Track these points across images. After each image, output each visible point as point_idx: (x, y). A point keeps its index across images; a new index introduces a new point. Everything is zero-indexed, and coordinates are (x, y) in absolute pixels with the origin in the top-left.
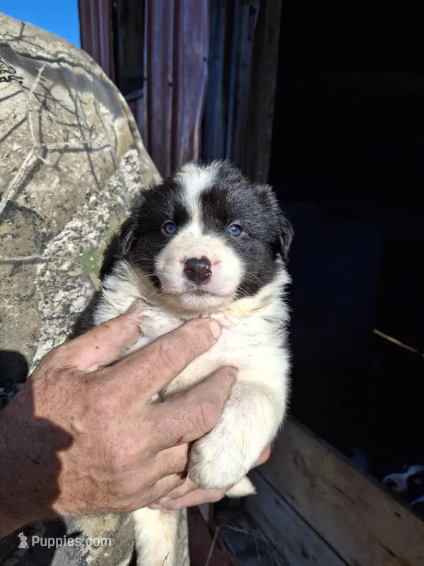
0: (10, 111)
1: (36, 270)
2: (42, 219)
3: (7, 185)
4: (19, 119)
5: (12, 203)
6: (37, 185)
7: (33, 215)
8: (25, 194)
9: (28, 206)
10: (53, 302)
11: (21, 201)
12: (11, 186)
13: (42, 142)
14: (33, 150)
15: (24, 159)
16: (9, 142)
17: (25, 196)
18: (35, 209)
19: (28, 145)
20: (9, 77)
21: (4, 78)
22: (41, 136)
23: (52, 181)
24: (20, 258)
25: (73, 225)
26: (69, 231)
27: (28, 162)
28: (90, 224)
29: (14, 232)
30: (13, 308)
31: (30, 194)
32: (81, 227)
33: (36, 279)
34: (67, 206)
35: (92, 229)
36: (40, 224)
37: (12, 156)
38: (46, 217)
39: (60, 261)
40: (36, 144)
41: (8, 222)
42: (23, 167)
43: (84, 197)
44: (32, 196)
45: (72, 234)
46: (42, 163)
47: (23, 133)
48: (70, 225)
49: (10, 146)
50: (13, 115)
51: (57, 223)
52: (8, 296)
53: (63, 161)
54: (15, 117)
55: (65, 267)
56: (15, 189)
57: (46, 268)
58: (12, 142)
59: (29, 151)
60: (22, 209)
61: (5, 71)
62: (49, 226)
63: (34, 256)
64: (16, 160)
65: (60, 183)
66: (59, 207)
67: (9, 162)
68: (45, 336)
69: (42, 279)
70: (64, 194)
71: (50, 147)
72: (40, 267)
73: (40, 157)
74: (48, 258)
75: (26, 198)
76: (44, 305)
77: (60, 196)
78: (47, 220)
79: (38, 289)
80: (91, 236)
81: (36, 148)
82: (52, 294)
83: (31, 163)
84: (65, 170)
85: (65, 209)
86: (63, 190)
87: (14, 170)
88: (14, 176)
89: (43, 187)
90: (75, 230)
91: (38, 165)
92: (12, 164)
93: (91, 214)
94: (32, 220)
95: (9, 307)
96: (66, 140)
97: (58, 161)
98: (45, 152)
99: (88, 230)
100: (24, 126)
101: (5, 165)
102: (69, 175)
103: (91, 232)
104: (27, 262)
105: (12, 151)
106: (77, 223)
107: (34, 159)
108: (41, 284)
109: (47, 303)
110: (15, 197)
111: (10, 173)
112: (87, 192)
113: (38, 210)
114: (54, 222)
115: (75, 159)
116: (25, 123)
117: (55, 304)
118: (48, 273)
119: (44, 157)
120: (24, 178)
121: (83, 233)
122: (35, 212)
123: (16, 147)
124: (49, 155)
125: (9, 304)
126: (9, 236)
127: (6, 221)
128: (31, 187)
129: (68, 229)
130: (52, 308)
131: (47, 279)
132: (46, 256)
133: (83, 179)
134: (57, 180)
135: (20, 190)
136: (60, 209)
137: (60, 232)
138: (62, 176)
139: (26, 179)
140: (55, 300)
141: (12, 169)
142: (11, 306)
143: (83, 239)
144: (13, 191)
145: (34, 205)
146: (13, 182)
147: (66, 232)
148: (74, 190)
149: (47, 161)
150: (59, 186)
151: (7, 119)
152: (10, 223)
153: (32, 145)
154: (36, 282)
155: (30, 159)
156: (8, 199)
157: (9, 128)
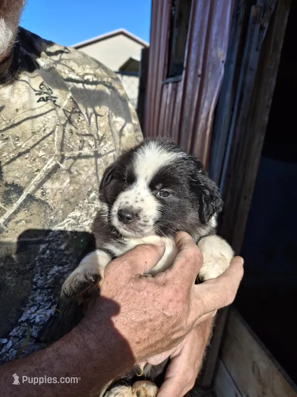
0: (42, 125)
1: (39, 249)
2: (52, 209)
3: (29, 182)
4: (48, 132)
5: (31, 196)
6: (52, 183)
7: (45, 205)
8: (42, 189)
9: (43, 199)
10: (47, 275)
11: (38, 195)
12: (33, 182)
13: (61, 150)
14: (53, 157)
15: (46, 163)
16: (36, 149)
17: (42, 190)
18: (48, 201)
19: (51, 153)
20: (47, 97)
21: (43, 98)
22: (62, 145)
23: (64, 181)
24: (28, 239)
25: (74, 215)
26: (70, 219)
27: (48, 165)
28: (87, 214)
29: (27, 218)
30: (12, 280)
31: (46, 189)
32: (80, 217)
33: (37, 256)
34: (72, 200)
35: (88, 218)
36: (50, 213)
37: (37, 160)
38: (55, 208)
39: (60, 242)
40: (57, 152)
41: (25, 210)
42: (44, 169)
43: (86, 194)
44: (47, 191)
45: (72, 221)
46: (59, 167)
47: (48, 143)
48: (71, 215)
49: (37, 152)
50: (43, 129)
51: (63, 212)
52: (9, 270)
53: (75, 166)
54: (45, 130)
55: (63, 247)
56: (35, 185)
57: (47, 248)
58: (39, 149)
59: (50, 157)
60: (37, 200)
61: (45, 93)
62: (56, 214)
63: (39, 238)
64: (39, 164)
65: (70, 182)
66: (66, 200)
67: (34, 164)
68: (32, 303)
69: (42, 256)
70: (71, 191)
71: (67, 154)
72: (43, 246)
73: (58, 162)
74: (51, 239)
75: (43, 193)
76: (39, 277)
77: (68, 193)
78: (55, 211)
79: (37, 264)
80: (86, 223)
81: (56, 156)
82: (48, 268)
83: (50, 167)
84: (76, 173)
85: (70, 202)
86: (71, 188)
87: (37, 171)
88: (36, 175)
89: (57, 185)
90: (75, 218)
91: (56, 168)
92: (37, 166)
93: (89, 206)
94: (44, 209)
95: (9, 278)
96: (81, 149)
97: (71, 166)
98: (63, 158)
99: (85, 219)
100: (50, 138)
101: (31, 166)
102: (78, 177)
103: (87, 220)
104: (33, 243)
105: (38, 157)
106: (77, 213)
107: (54, 163)
108: (41, 260)
109: (42, 276)
110: (35, 191)
111: (34, 172)
112: (89, 190)
113: (50, 202)
114: (61, 212)
115: (85, 164)
116: (52, 136)
117: (48, 277)
118: (48, 252)
119: (61, 163)
120: (44, 177)
121: (80, 221)
122: (47, 204)
123: (41, 153)
124: (65, 161)
125: (9, 276)
126: (24, 222)
127: (24, 209)
128: (48, 185)
129: (70, 217)
130: (46, 280)
131: (46, 256)
132: (50, 237)
133: (88, 180)
134: (68, 180)
135: (39, 185)
136: (67, 202)
137: (63, 220)
138: (73, 177)
139: (45, 178)
140: (49, 273)
141: (36, 169)
142: (11, 278)
143: (79, 226)
144: (33, 186)
145: (48, 198)
146: (35, 180)
147: (68, 220)
148: (80, 188)
149: (63, 166)
150: (69, 185)
151: (39, 131)
152: (26, 211)
153: (54, 153)
154: (37, 259)
155: (51, 163)
156: (28, 193)
157: (39, 139)
